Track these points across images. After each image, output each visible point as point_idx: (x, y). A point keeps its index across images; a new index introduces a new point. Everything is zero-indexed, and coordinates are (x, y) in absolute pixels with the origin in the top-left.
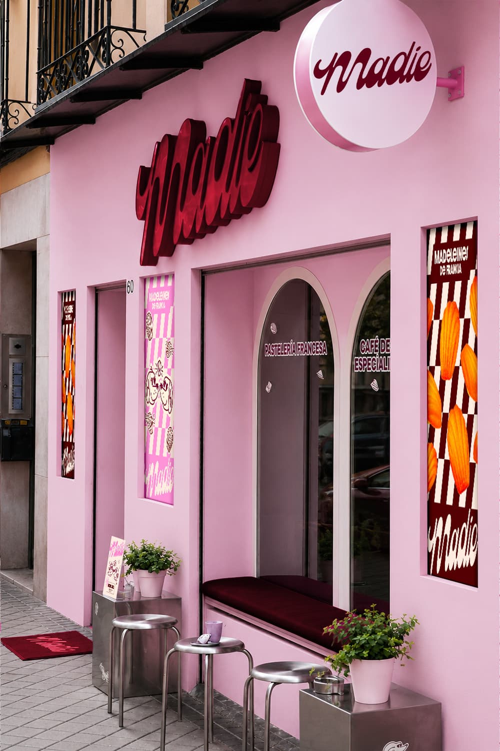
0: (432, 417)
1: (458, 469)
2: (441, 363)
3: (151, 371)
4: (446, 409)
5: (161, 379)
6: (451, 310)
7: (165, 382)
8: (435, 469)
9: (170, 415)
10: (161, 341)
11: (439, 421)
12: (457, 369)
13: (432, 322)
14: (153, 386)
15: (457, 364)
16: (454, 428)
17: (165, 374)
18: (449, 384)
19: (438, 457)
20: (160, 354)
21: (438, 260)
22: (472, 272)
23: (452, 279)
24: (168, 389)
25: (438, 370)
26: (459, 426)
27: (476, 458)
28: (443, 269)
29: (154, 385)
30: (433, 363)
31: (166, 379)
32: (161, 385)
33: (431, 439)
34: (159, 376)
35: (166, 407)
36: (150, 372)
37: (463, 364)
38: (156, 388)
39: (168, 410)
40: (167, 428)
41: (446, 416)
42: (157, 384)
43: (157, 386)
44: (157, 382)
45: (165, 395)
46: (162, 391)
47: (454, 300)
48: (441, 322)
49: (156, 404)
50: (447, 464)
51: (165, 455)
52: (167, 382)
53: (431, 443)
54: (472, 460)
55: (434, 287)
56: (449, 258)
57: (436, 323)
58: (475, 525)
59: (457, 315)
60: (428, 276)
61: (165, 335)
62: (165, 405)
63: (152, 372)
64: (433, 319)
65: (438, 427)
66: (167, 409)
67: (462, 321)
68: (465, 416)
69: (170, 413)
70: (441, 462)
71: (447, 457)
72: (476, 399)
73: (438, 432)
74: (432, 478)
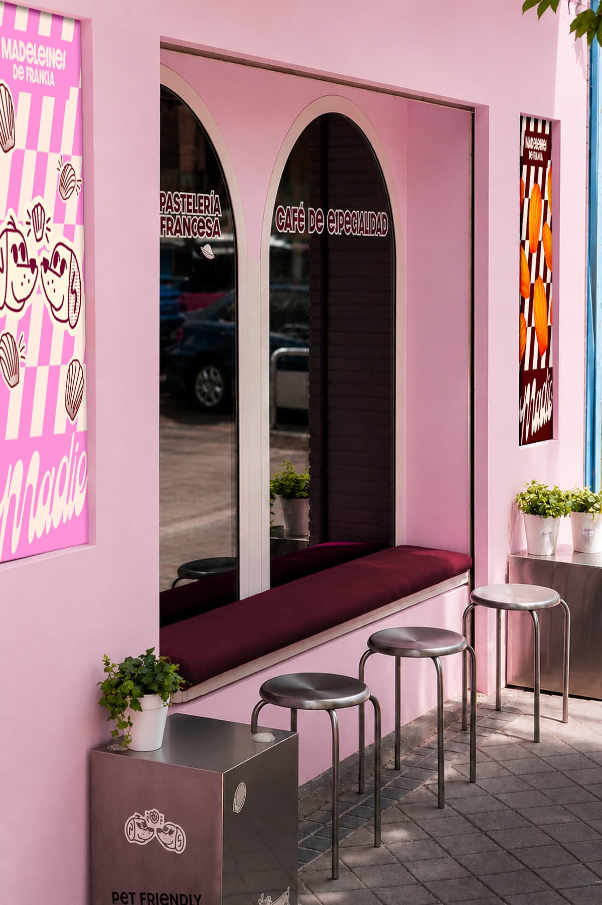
0: (524, 288)
1: (540, 333)
2: (530, 237)
3: (11, 227)
4: (533, 281)
5: (44, 248)
6: (536, 191)
7: (56, 256)
8: (525, 338)
9: (72, 332)
10: (42, 160)
11: (527, 291)
12: (540, 242)
13: (524, 199)
14: (19, 266)
15: (540, 239)
16: (538, 298)
17: (56, 234)
18: (535, 255)
19: (527, 326)
20: (39, 189)
21: (529, 146)
22: (549, 162)
23: (537, 164)
24: (66, 271)
25: (527, 243)
26: (541, 294)
27: (551, 322)
28: (530, 153)
29: (20, 261)
30: (524, 238)
31: (60, 249)
32: (45, 263)
33: (522, 310)
34: (38, 240)
35: (62, 315)
36: (7, 230)
37: (543, 239)
38: (29, 269)
39: (68, 320)
40: (64, 362)
41: (532, 285)
42: (33, 262)
43: (32, 265)
44: (31, 254)
45: (58, 287)
46: (49, 275)
47: (538, 183)
48: (529, 200)
49: (30, 308)
50: (533, 330)
51: (60, 427)
52: (64, 254)
53: (523, 314)
54: (549, 324)
55: (525, 167)
56: (535, 145)
57: (526, 200)
58: (551, 382)
59: (540, 196)
60: (521, 157)
61: (55, 146)
62: (57, 310)
63: (15, 230)
64: (524, 197)
65: (527, 298)
66: (65, 318)
67: (543, 201)
68: (545, 285)
69: (73, 327)
70: (529, 329)
71: (533, 325)
72: (551, 269)
73: (527, 301)
74: (523, 347)
